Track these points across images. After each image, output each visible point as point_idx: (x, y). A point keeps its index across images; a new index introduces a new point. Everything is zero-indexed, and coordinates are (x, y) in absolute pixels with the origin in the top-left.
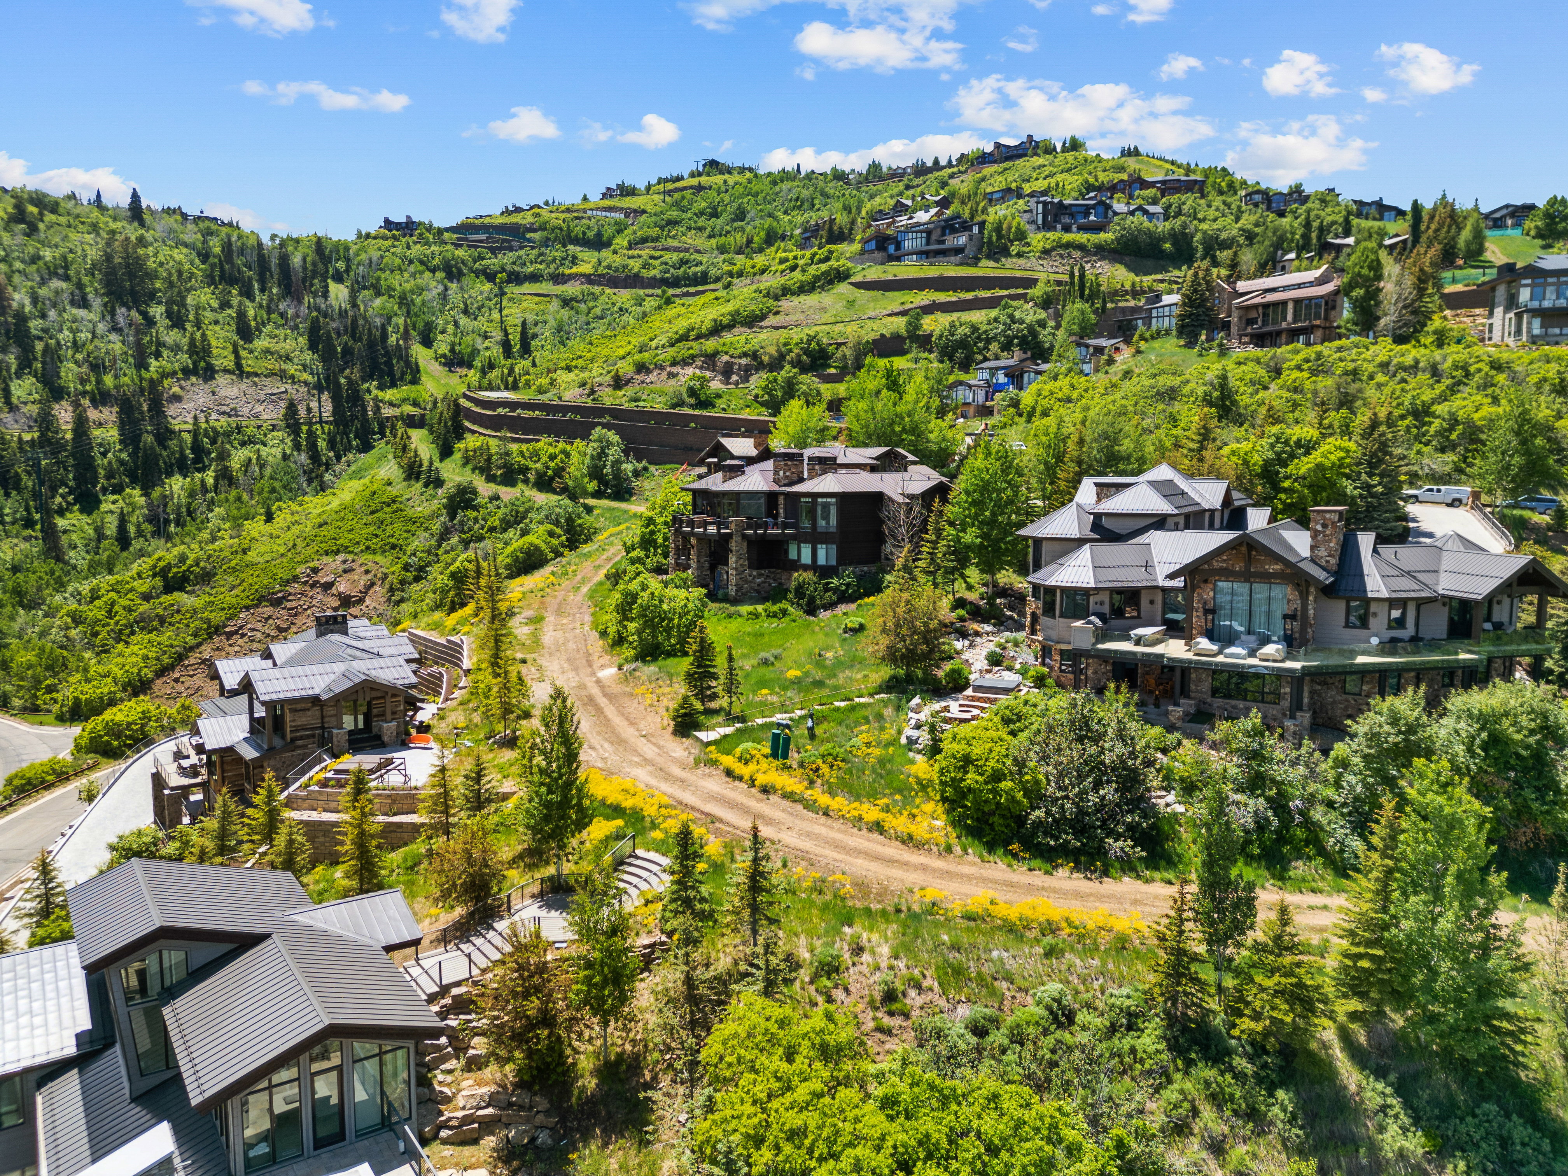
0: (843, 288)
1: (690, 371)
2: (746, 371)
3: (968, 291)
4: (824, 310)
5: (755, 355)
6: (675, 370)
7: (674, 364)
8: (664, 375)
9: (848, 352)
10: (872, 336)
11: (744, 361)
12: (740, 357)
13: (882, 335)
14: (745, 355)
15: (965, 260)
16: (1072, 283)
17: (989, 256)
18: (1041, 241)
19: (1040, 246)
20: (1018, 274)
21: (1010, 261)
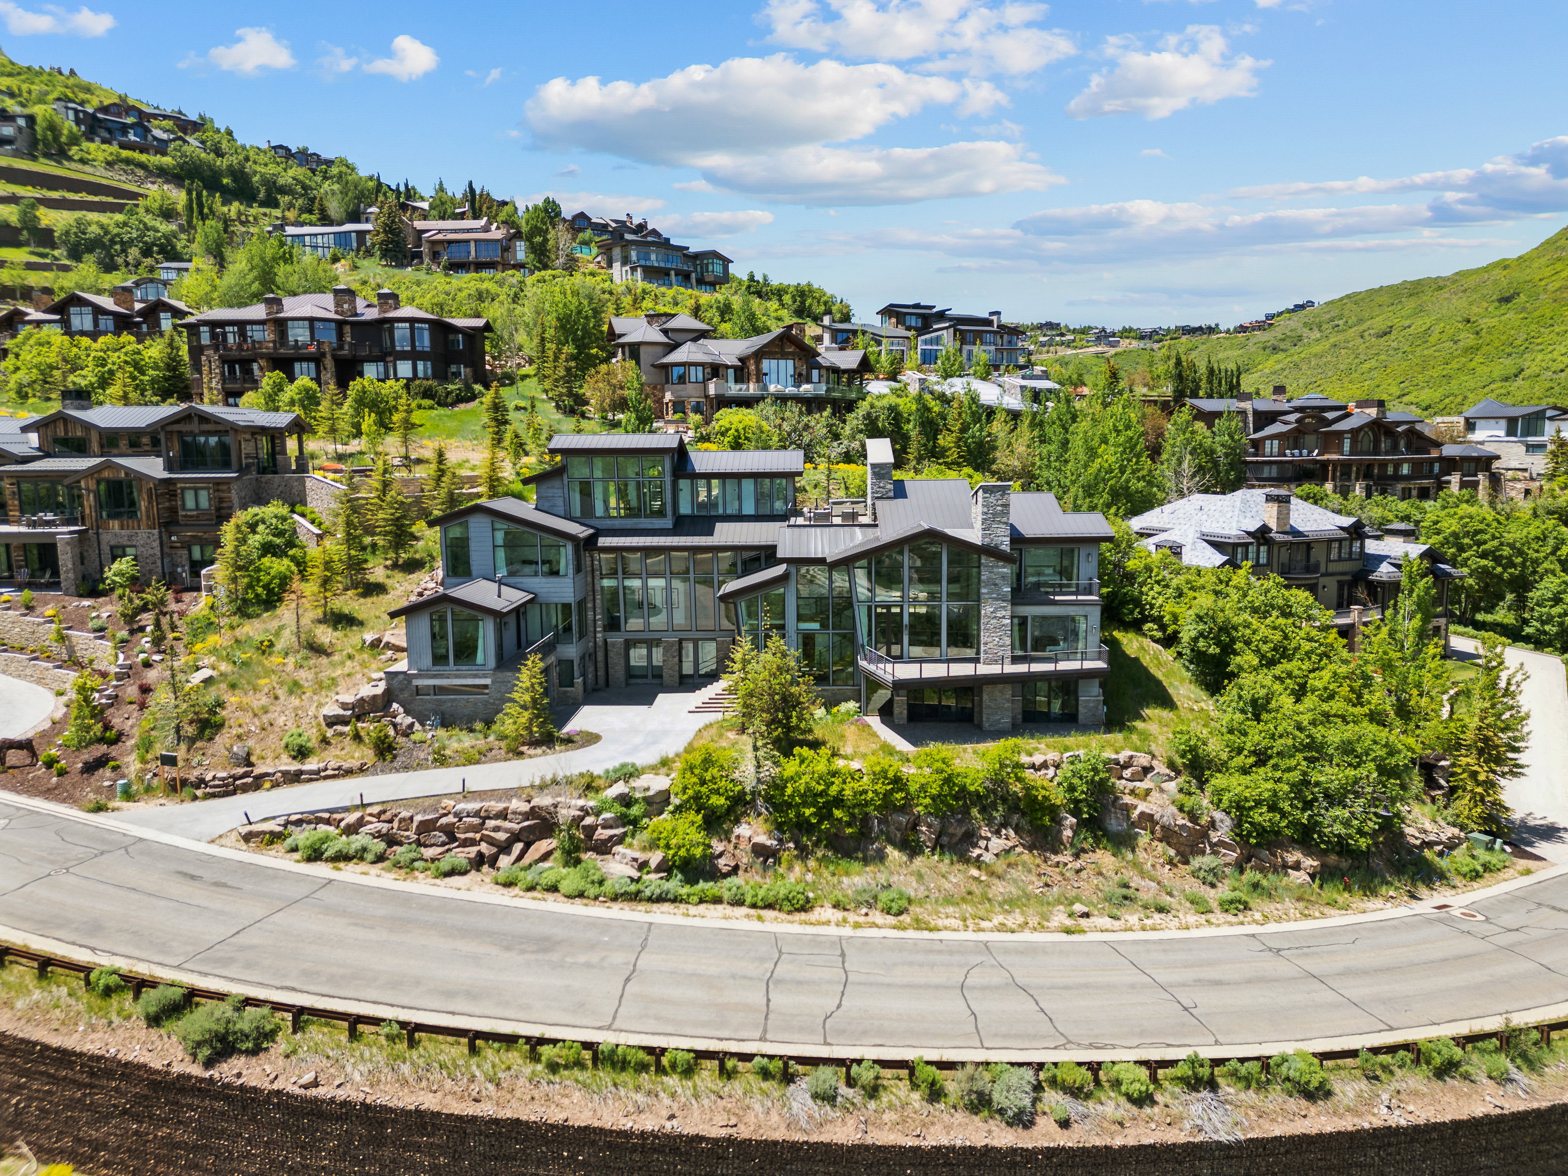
15: (17, 154)
16: (190, 200)
17: (47, 156)
18: (97, 150)
19: (101, 156)
20: (104, 182)
21: (73, 165)
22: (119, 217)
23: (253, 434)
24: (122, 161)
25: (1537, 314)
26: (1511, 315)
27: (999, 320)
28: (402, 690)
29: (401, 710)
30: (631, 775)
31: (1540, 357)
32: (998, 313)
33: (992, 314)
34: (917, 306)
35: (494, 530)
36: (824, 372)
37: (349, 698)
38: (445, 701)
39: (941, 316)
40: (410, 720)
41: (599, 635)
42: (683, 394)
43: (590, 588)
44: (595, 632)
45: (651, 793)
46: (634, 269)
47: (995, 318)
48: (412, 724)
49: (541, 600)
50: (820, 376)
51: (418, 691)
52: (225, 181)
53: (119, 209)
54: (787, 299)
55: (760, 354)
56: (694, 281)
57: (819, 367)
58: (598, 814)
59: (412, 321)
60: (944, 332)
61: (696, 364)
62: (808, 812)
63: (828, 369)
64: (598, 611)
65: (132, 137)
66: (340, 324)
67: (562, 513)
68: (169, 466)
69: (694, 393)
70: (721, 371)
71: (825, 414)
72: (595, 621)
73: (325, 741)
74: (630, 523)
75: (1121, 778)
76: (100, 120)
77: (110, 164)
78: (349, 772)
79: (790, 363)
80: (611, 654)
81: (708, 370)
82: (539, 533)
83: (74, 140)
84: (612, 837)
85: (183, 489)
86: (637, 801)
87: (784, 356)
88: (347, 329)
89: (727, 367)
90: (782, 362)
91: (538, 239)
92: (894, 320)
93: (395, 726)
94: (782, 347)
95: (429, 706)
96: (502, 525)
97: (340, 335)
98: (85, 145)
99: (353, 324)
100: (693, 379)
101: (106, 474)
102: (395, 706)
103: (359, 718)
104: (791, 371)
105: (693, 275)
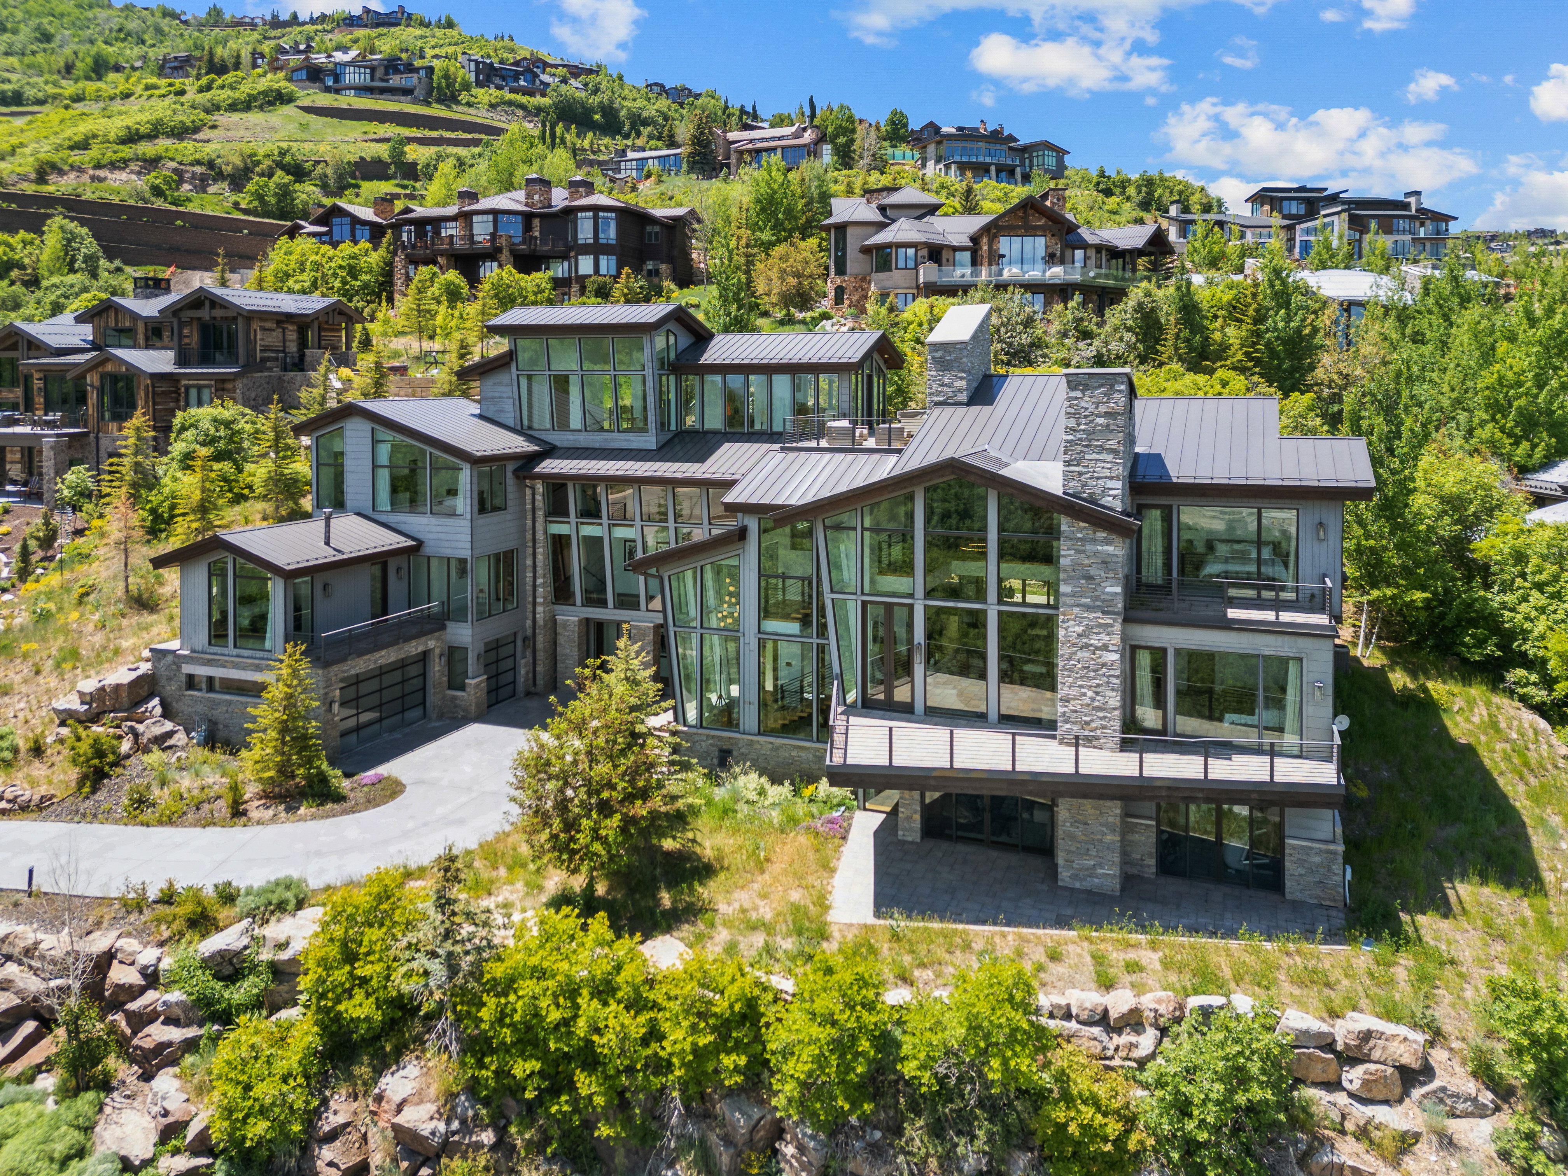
0: (288, 110)
1: (124, 176)
2: (202, 180)
3: (431, 129)
4: (273, 129)
5: (211, 164)
6: (102, 173)
7: (98, 166)
8: (85, 178)
9: (329, 171)
10: (353, 158)
11: (198, 169)
12: (192, 164)
13: (362, 158)
14: (199, 162)
15: (415, 102)
16: (544, 131)
17: (439, 101)
18: (485, 95)
19: (486, 99)
20: (479, 120)
21: (460, 108)
22: (477, 150)
23: (279, 323)
24: (504, 103)
27: (1419, 202)
28: (170, 679)
29: (158, 710)
30: (281, 907)
32: (1417, 193)
33: (1408, 194)
34: (1302, 189)
35: (375, 442)
36: (1092, 253)
37: (89, 685)
38: (219, 703)
39: (1334, 199)
40: (169, 726)
41: (540, 609)
42: (889, 284)
43: (529, 536)
44: (534, 604)
45: (284, 956)
46: (947, 167)
47: (1412, 200)
48: (170, 734)
49: (427, 550)
50: (1086, 258)
51: (191, 682)
52: (597, 117)
53: (476, 143)
54: (1131, 191)
55: (993, 230)
56: (1018, 176)
57: (1084, 245)
58: (168, 986)
59: (596, 209)
60: (1335, 218)
61: (907, 245)
62: (522, 1068)
63: (1099, 248)
64: (540, 571)
65: (522, 83)
66: (527, 218)
67: (510, 422)
68: (181, 361)
69: (902, 283)
70: (945, 254)
71: (1071, 304)
72: (535, 586)
73: (37, 751)
74: (595, 440)
75: (1333, 1085)
76: (496, 69)
77: (493, 106)
78: (25, 808)
79: (1040, 242)
80: (561, 640)
81: (924, 252)
82: (429, 449)
83: (466, 87)
84: (162, 1046)
85: (187, 388)
86: (254, 968)
87: (1031, 231)
88: (536, 222)
89: (955, 249)
90: (1028, 240)
91: (842, 140)
92: (1267, 207)
93: (136, 735)
94: (1025, 218)
95: (200, 708)
96: (384, 434)
97: (528, 227)
98: (474, 91)
99: (542, 216)
100: (901, 264)
101: (109, 367)
102: (156, 701)
103: (95, 718)
104: (1041, 252)
105: (1018, 170)
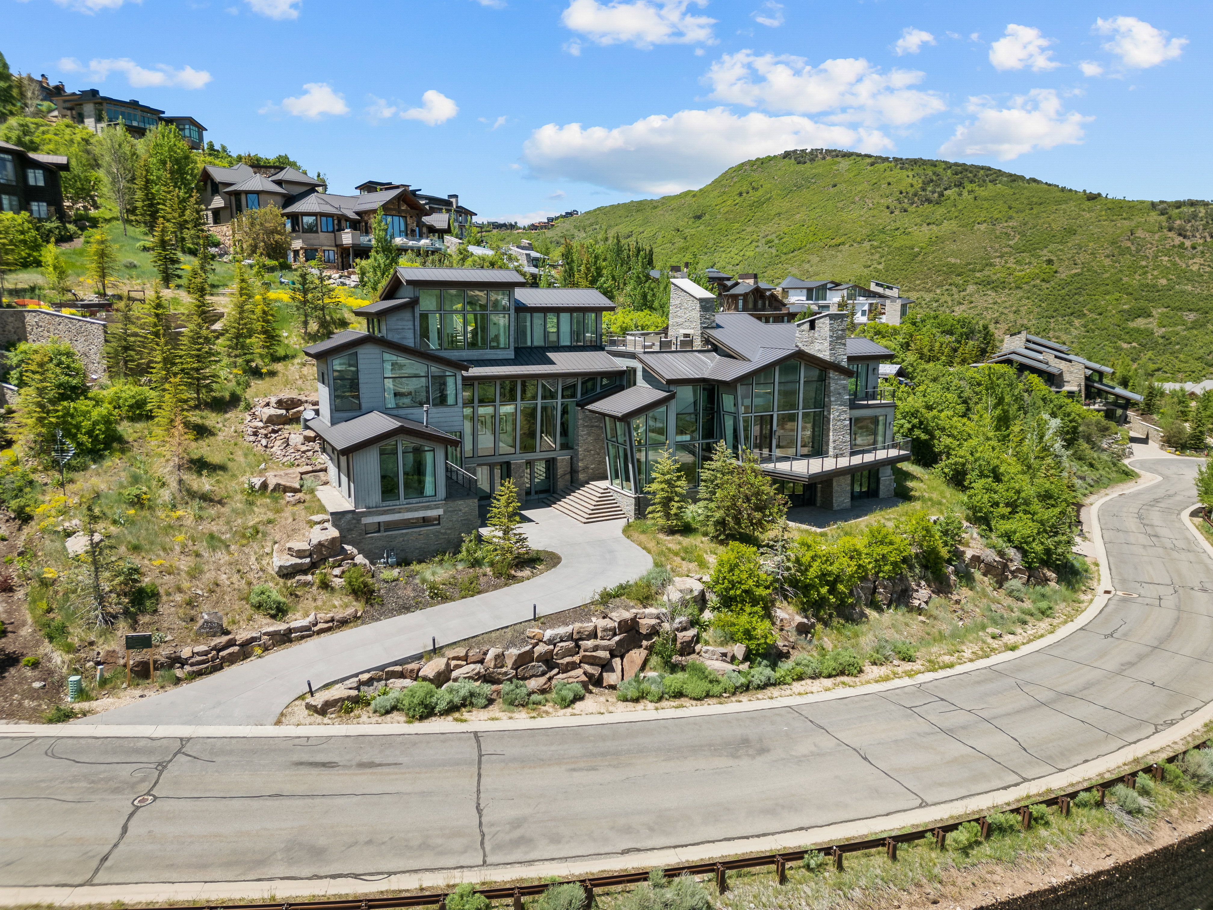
25: (718, 227)
26: (702, 227)
31: (724, 255)
